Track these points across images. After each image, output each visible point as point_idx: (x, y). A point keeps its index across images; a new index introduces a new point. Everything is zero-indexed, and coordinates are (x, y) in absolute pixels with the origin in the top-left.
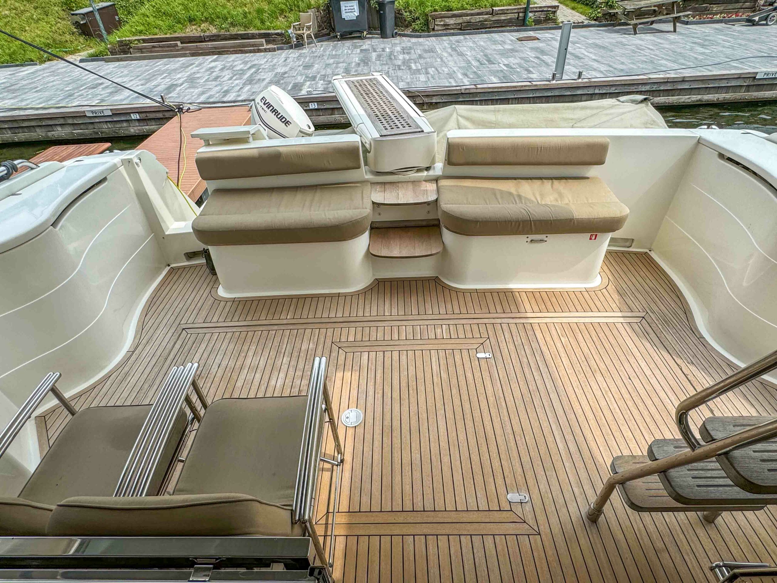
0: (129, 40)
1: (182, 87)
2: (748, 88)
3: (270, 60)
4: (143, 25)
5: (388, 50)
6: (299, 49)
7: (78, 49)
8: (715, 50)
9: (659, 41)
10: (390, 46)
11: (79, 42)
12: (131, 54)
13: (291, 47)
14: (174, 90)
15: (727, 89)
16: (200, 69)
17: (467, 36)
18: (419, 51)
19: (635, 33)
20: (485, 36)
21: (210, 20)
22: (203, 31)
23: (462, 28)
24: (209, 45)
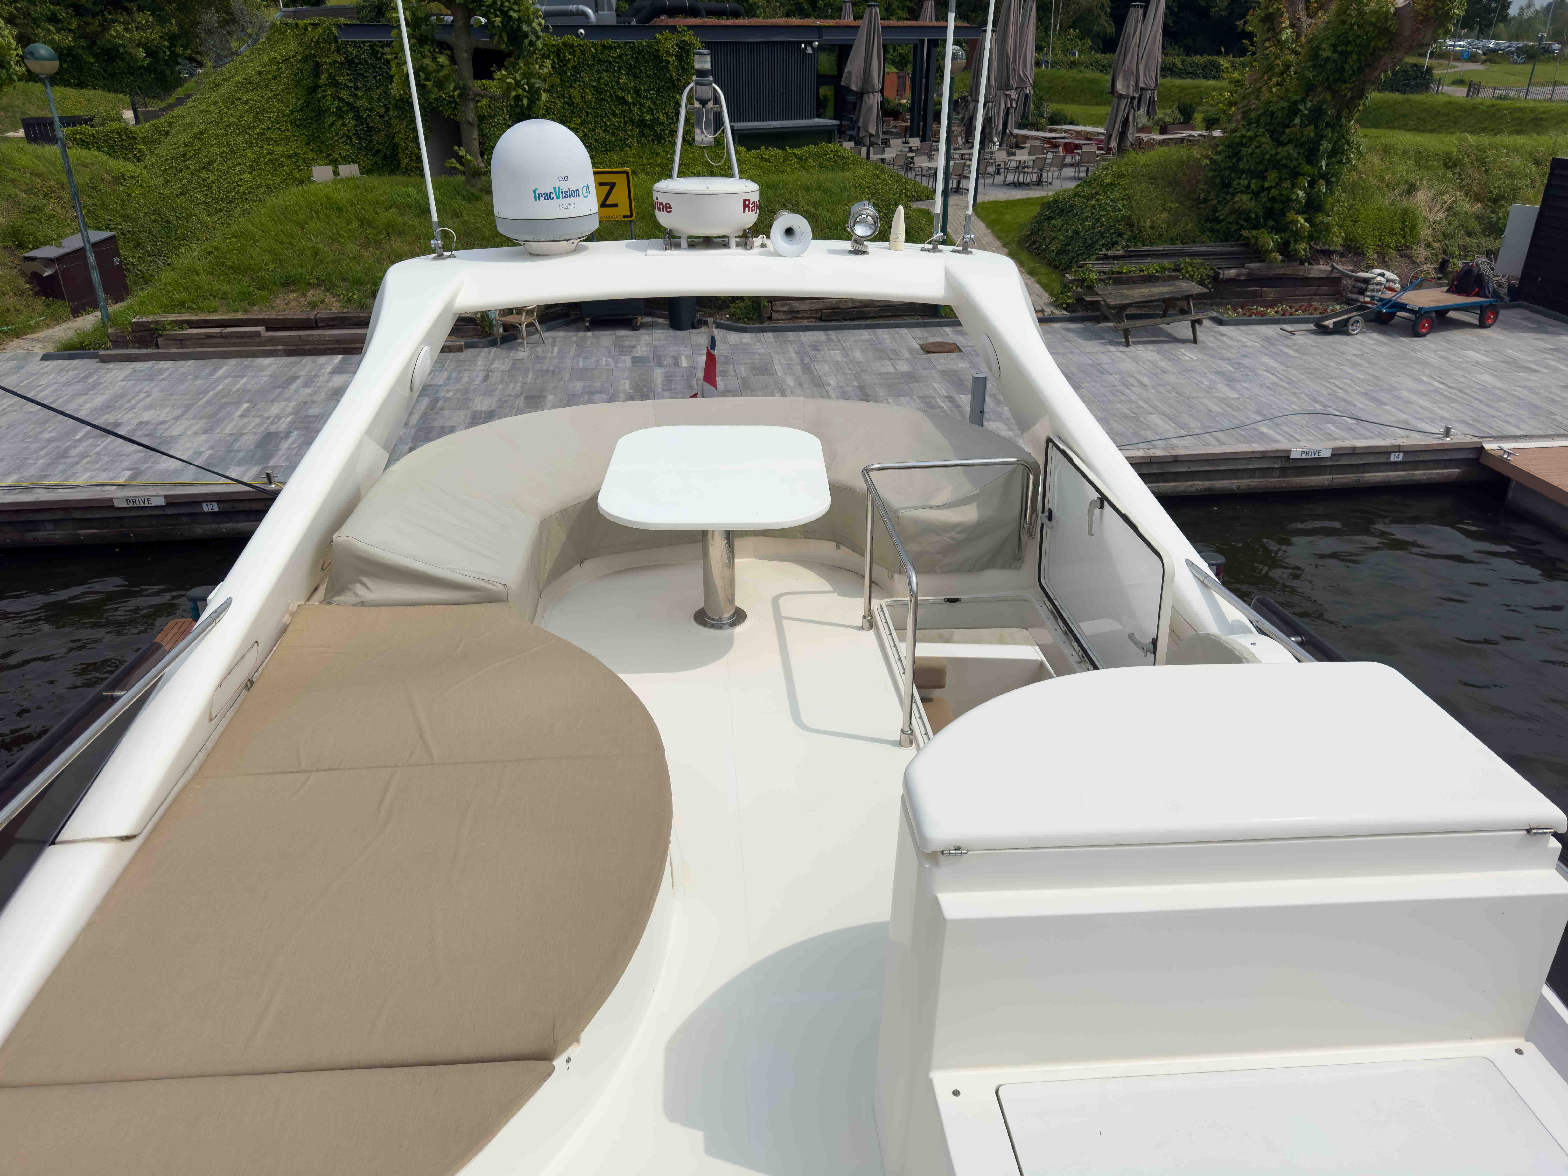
0: (157, 323)
1: (290, 440)
2: (1284, 471)
3: (454, 375)
4: (186, 289)
5: (684, 363)
6: (510, 349)
7: (31, 326)
8: (1246, 393)
9: (1163, 364)
10: (688, 352)
11: (33, 310)
12: (158, 347)
13: (493, 344)
14: (277, 448)
15: (1252, 473)
16: (315, 393)
17: (832, 334)
18: (742, 368)
19: (1127, 344)
20: (865, 334)
21: (326, 284)
22: (313, 305)
23: (824, 318)
24: (325, 336)
